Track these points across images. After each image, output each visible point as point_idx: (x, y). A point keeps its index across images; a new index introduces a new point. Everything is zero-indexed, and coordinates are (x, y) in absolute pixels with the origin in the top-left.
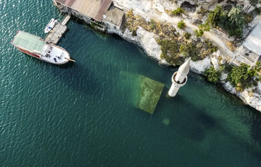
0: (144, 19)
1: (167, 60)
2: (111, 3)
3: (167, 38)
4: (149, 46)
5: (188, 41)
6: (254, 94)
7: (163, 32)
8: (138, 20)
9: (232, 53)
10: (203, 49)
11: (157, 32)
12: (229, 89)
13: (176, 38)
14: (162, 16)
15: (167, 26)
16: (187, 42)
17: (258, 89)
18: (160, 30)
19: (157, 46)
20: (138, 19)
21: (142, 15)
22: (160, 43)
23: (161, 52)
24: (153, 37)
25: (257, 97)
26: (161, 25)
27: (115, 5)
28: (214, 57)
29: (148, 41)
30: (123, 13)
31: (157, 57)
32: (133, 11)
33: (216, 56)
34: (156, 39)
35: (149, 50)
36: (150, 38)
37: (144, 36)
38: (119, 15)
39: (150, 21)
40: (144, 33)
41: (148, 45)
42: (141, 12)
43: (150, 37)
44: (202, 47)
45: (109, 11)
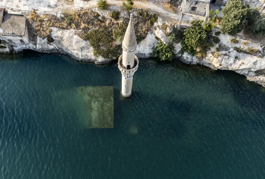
0: (54, 16)
1: (103, 56)
2: (3, 11)
3: (92, 29)
4: (75, 47)
5: (118, 22)
6: (220, 53)
7: (84, 23)
8: (48, 21)
9: (175, 15)
10: (140, 25)
11: (78, 26)
12: (189, 60)
13: (103, 24)
14: (75, 5)
15: (87, 13)
16: (118, 24)
17: (222, 45)
18: (79, 21)
19: (83, 43)
20: (47, 19)
21: (50, 12)
22: (87, 38)
23: (92, 48)
24: (75, 34)
25: (225, 55)
26: (79, 16)
27: (9, 12)
28: (157, 28)
29: (71, 42)
30: (24, 18)
31: (91, 57)
32: (37, 12)
33: (158, 26)
34: (79, 35)
35: (77, 52)
36: (72, 37)
37: (63, 37)
38: (20, 23)
39: (63, 16)
40: (62, 34)
41: (72, 47)
42: (47, 9)
43: (71, 35)
44: (138, 23)
45: (5, 22)
